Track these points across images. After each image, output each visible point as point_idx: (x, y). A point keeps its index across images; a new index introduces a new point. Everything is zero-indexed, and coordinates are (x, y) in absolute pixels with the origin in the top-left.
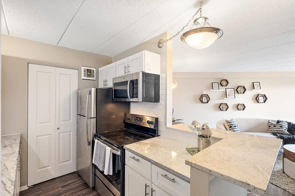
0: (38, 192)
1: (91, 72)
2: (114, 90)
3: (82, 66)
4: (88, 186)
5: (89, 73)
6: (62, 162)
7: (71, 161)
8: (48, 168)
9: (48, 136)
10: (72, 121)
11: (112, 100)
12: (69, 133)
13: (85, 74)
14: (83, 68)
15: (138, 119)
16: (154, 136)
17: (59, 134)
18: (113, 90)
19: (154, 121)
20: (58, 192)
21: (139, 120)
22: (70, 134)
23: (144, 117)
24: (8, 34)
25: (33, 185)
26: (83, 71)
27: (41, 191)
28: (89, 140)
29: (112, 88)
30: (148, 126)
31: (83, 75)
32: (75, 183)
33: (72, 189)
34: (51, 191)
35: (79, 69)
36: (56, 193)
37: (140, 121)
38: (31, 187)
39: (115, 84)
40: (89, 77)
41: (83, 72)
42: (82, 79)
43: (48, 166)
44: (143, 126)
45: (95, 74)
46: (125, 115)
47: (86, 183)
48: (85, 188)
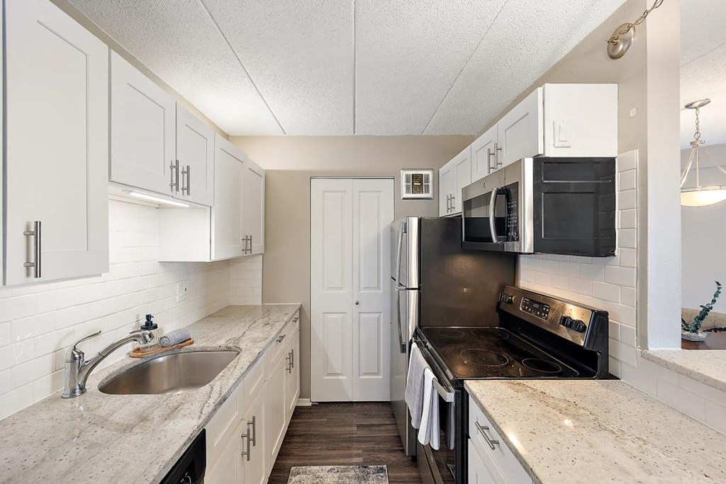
0: (321, 418)
1: (421, 182)
2: (465, 219)
3: (403, 169)
4: (401, 448)
5: (417, 182)
6: (365, 374)
7: (381, 377)
8: (341, 377)
9: (341, 315)
10: (381, 291)
11: (462, 247)
12: (377, 315)
13: (408, 188)
14: (404, 174)
15: (536, 306)
16: (586, 375)
17: (359, 316)
18: (462, 219)
19: (587, 321)
20: (350, 434)
21: (536, 310)
22: (378, 318)
23: (554, 303)
24: (283, 133)
25: (319, 402)
26: (404, 179)
27: (326, 420)
28: (404, 341)
29: (461, 216)
30: (565, 334)
31: (404, 189)
32: (382, 428)
33: (373, 440)
34: (339, 426)
35: (395, 178)
36: (347, 434)
37: (541, 313)
38: (316, 405)
39: (467, 204)
40: (419, 192)
41: (404, 183)
42: (403, 199)
43: (341, 374)
44: (548, 330)
45: (430, 184)
46: (502, 288)
47: (399, 437)
48: (398, 448)
